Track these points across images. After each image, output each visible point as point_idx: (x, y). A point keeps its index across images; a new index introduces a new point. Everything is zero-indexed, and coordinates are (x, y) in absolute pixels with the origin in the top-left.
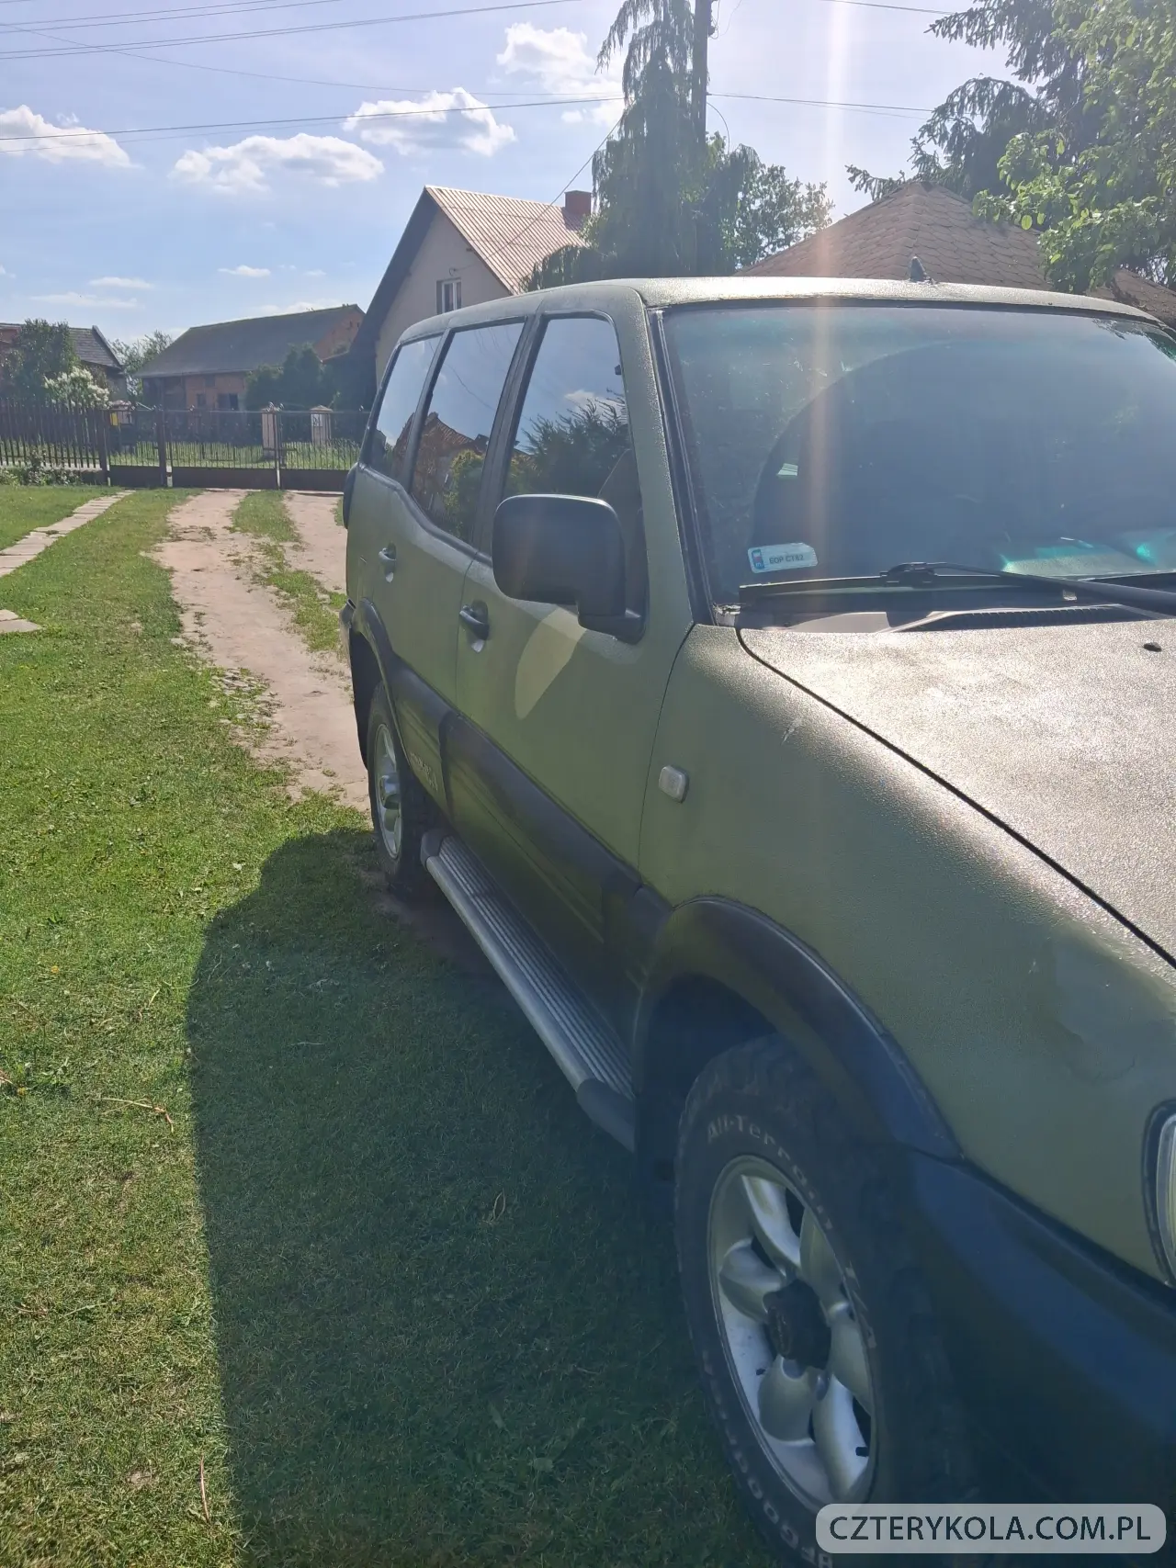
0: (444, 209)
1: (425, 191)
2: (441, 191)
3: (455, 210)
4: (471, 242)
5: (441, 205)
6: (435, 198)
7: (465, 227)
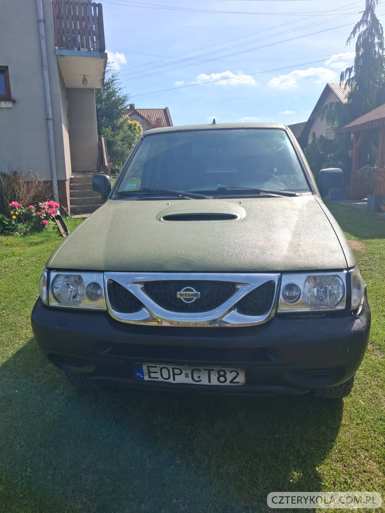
0: (333, 89)
1: (327, 84)
2: (333, 83)
3: (337, 89)
4: (341, 99)
5: (332, 88)
6: (330, 86)
7: (339, 94)
